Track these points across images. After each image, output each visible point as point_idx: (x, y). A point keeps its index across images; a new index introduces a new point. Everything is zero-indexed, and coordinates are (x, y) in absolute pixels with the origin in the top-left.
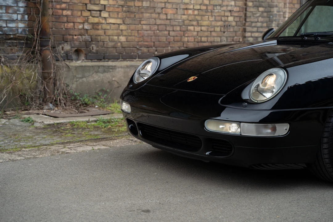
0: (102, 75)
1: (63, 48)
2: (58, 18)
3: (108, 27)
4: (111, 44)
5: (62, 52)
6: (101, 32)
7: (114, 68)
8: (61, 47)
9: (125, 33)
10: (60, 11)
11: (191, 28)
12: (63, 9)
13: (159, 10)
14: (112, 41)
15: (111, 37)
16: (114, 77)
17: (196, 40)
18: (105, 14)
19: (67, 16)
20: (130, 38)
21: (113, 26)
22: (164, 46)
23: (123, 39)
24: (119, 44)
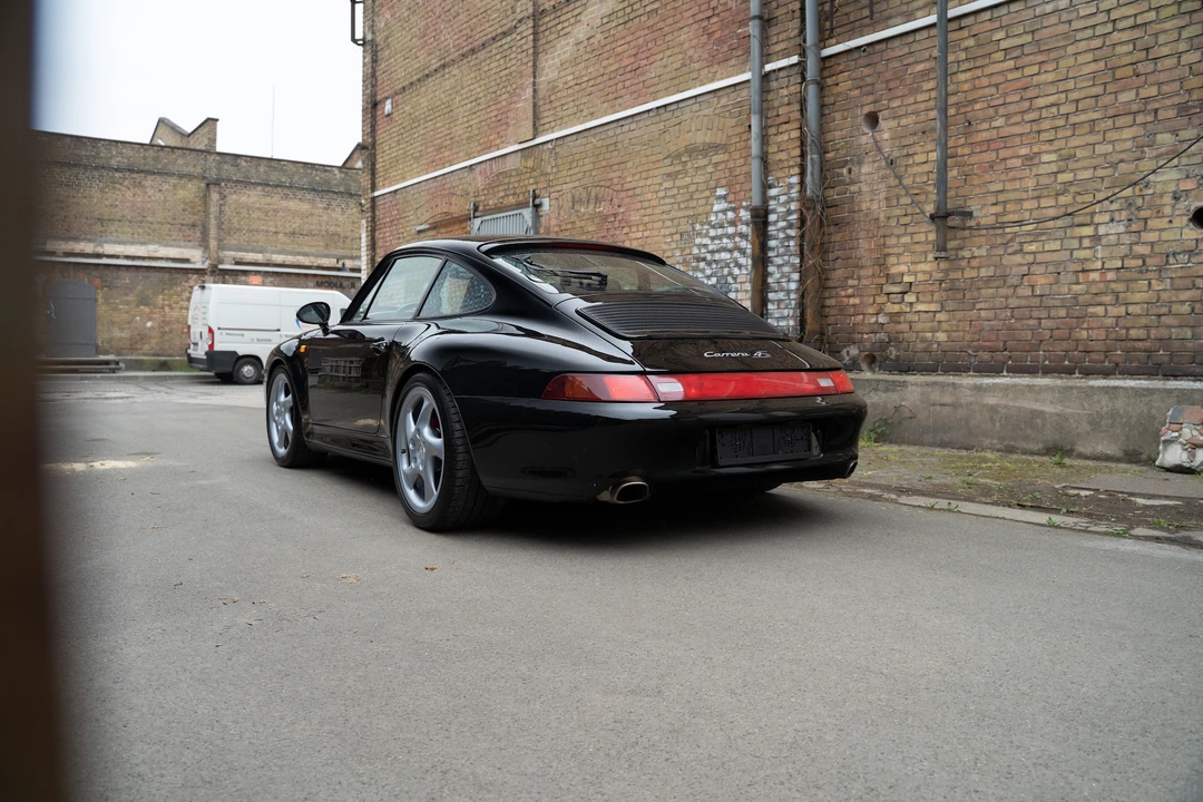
0: (884, 395)
1: (848, 352)
2: (842, 309)
3: (916, 318)
4: (920, 346)
5: (847, 358)
6: (904, 327)
7: (904, 384)
8: (845, 350)
9: (945, 326)
10: (845, 299)
11: (1100, 310)
12: (850, 296)
13: (1013, 281)
14: (924, 340)
15: (921, 334)
16: (904, 400)
17: (1113, 336)
18: (910, 298)
19: (854, 305)
20: (954, 334)
21: (923, 316)
22: (1027, 348)
23: (941, 336)
24: (935, 346)
